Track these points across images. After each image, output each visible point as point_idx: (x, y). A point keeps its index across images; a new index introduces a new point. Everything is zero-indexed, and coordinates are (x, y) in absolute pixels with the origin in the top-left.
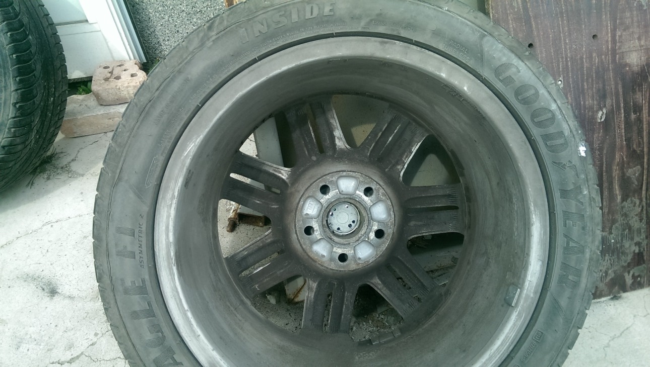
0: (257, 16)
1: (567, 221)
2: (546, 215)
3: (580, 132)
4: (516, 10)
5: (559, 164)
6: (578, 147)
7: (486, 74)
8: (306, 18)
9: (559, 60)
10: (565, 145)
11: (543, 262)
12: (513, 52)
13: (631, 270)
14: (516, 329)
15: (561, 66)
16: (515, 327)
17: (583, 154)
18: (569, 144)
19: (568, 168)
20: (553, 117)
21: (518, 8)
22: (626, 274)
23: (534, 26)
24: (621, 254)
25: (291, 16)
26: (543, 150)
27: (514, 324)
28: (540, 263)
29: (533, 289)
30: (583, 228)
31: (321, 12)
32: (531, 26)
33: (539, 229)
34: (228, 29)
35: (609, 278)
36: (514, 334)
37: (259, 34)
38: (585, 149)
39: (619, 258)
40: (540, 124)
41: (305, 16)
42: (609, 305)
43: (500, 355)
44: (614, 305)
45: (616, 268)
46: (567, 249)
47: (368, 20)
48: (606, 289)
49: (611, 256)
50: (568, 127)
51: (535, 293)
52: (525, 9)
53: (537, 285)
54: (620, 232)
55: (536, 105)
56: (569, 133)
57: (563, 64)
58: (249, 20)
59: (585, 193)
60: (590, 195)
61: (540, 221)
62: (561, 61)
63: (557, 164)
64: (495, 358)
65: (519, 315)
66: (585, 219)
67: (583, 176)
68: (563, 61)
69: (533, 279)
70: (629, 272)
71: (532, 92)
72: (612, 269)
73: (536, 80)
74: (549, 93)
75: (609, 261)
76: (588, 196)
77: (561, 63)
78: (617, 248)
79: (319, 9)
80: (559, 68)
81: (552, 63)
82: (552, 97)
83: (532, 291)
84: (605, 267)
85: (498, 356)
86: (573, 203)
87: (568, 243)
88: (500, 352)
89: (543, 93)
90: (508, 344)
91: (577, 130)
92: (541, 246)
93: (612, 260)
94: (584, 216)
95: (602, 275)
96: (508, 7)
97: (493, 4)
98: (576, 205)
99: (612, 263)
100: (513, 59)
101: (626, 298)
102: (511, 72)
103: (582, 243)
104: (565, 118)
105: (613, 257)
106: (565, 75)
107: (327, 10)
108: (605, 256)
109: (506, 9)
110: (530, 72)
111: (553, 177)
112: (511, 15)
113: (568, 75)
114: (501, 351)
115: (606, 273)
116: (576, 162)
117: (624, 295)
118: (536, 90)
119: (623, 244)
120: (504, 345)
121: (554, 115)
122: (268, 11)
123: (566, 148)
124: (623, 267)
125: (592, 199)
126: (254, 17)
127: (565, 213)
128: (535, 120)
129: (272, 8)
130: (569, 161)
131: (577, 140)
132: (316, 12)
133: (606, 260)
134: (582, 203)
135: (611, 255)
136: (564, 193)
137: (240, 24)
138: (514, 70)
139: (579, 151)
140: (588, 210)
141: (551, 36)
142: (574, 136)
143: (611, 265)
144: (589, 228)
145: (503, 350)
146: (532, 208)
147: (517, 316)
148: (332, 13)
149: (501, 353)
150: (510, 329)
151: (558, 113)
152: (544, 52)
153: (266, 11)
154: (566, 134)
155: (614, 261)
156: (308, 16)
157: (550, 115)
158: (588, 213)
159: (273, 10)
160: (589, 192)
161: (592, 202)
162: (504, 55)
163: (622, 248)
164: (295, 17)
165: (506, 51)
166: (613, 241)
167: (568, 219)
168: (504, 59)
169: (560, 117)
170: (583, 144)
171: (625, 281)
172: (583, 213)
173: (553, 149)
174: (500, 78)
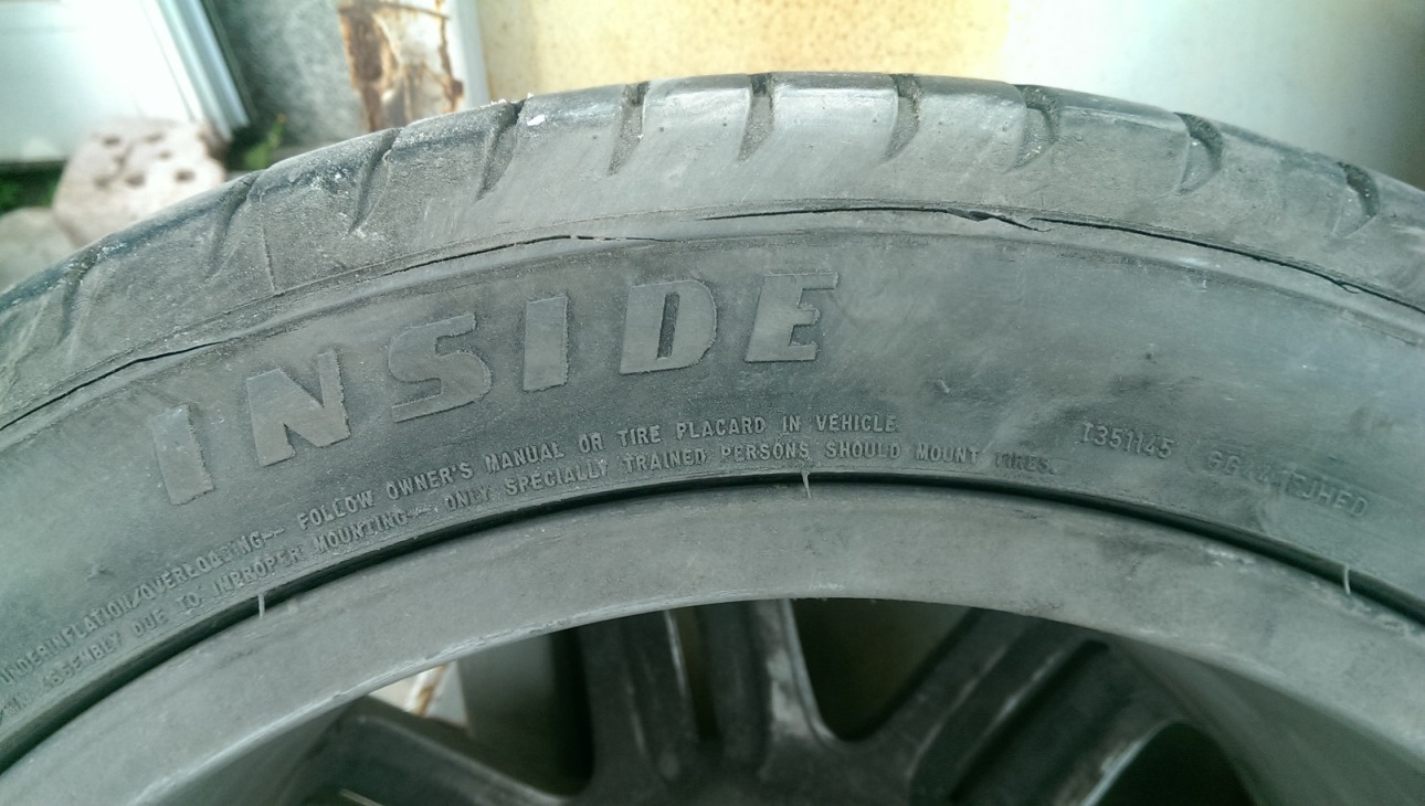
0: (282, 329)
8: (624, 369)
25: (519, 347)
31: (732, 338)
34: (81, 397)
37: (286, 451)
41: (617, 354)
47: (1049, 410)
58: (228, 351)
79: (720, 312)
107: (771, 328)
122: (362, 302)
126: (265, 334)
129: (390, 283)
132: (692, 338)
137: (160, 376)
148: (807, 351)
153: (352, 297)
156: (640, 352)
159: (399, 294)
164: (545, 359)
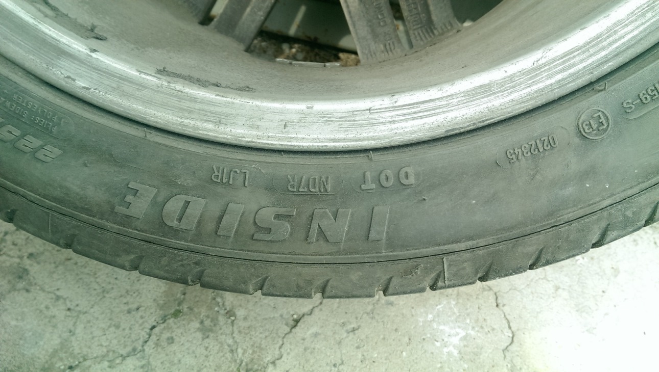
36: (636, 32)
43: (565, 74)
64: (549, 77)
85: (559, 77)
88: (570, 67)
90: (603, 53)
114: (574, 65)
120: (592, 51)
145: (581, 66)
149: (572, 71)
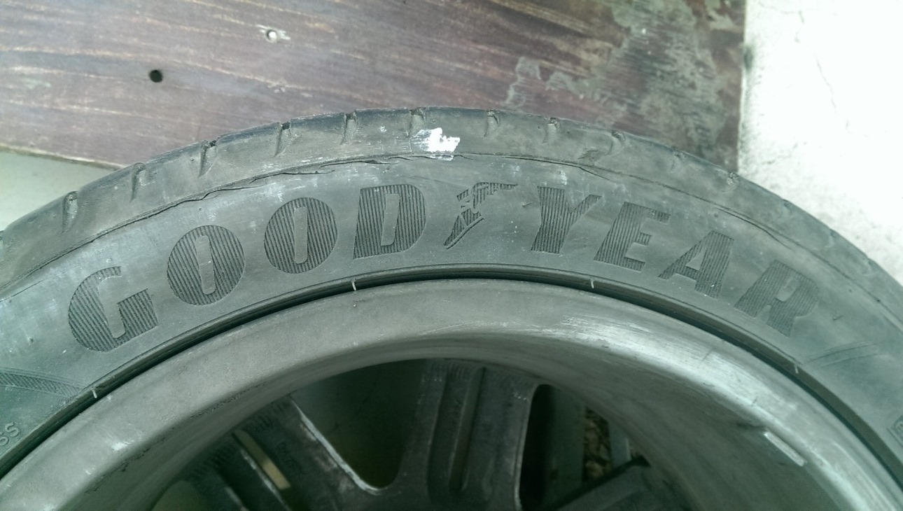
1: (627, 255)
2: (592, 304)
3: (382, 129)
4: (48, 85)
5: (457, 227)
6: (425, 156)
7: (85, 378)
9: (218, 20)
10: (407, 193)
11: (715, 349)
12: (41, 268)
13: (706, 12)
14: (863, 476)
15: (233, 21)
16: (860, 478)
17: (451, 144)
18: (409, 181)
19: (478, 205)
20: (311, 205)
21: (46, 78)
22: (714, 25)
23: (108, 53)
24: (674, 24)
26: (403, 261)
27: (852, 478)
28: (715, 357)
29: (777, 397)
30: (662, 216)
32: (107, 61)
33: (624, 332)
35: (710, 62)
38: (439, 131)
39: (679, 30)
40: (318, 250)
42: (759, 80)
44: (762, 68)
45: (696, 42)
46: (703, 280)
48: (728, 75)
49: (672, 44)
50: (355, 166)
51: (789, 395)
52: (54, 61)
53: (772, 383)
54: (632, 11)
55: (252, 245)
56: (374, 171)
57: (228, 14)
59: (564, 178)
60: (573, 164)
61: (600, 321)
62: (219, 16)
63: (456, 233)
65: (833, 457)
66: (637, 202)
67: (516, 170)
68: (223, 12)
69: (752, 391)
70: (710, 18)
71: (201, 245)
72: (696, 49)
73: (166, 220)
74: (228, 189)
75: (680, 52)
76: (576, 171)
77: (226, 18)
78: (659, 27)
80: (236, 25)
81: (218, 38)
82: (243, 184)
83: (782, 402)
84: (688, 62)
86: (582, 222)
87: (689, 272)
89: (219, 213)
91: (375, 138)
92: (671, 340)
93: (680, 44)
94: (628, 204)
95: (701, 74)
96: (33, 104)
97: (10, 140)
98: (590, 215)
99: (684, 46)
100: (67, 278)
101: (753, 40)
102: (107, 295)
103: (701, 233)
104: (323, 165)
105: (675, 40)
106: (258, 17)
108: (667, 57)
109: (34, 110)
110: (132, 232)
111: (490, 257)
112: (58, 100)
113: (261, 11)
115: (699, 64)
116: (466, 177)
117: (748, 39)
118: (199, 231)
119: (656, 12)
121: (302, 201)
123: (417, 193)
124: (697, 26)
125: (587, 162)
127: (601, 255)
128: (297, 260)
130: (459, 197)
131: (404, 147)
133: (676, 57)
134: (592, 198)
135: (669, 45)
136: (548, 238)
138: (103, 285)
139: (438, 154)
140: (616, 186)
141: (149, 20)
142: (389, 156)
143: (687, 49)
144: (664, 198)
146: (559, 334)
147: (833, 464)
150: (861, 494)
151: (300, 185)
152: (184, 50)
154: (376, 180)
155: (682, 42)
157: (298, 213)
158: (624, 189)
160: (565, 163)
161: (596, 164)
162: (38, 303)
163: (662, 17)
165: (29, 291)
166: (644, 31)
167: (624, 250)
168: (55, 309)
169: (314, 181)
170: (422, 132)
171: (724, 32)
172: (620, 205)
173: (407, 233)
174: (116, 335)
